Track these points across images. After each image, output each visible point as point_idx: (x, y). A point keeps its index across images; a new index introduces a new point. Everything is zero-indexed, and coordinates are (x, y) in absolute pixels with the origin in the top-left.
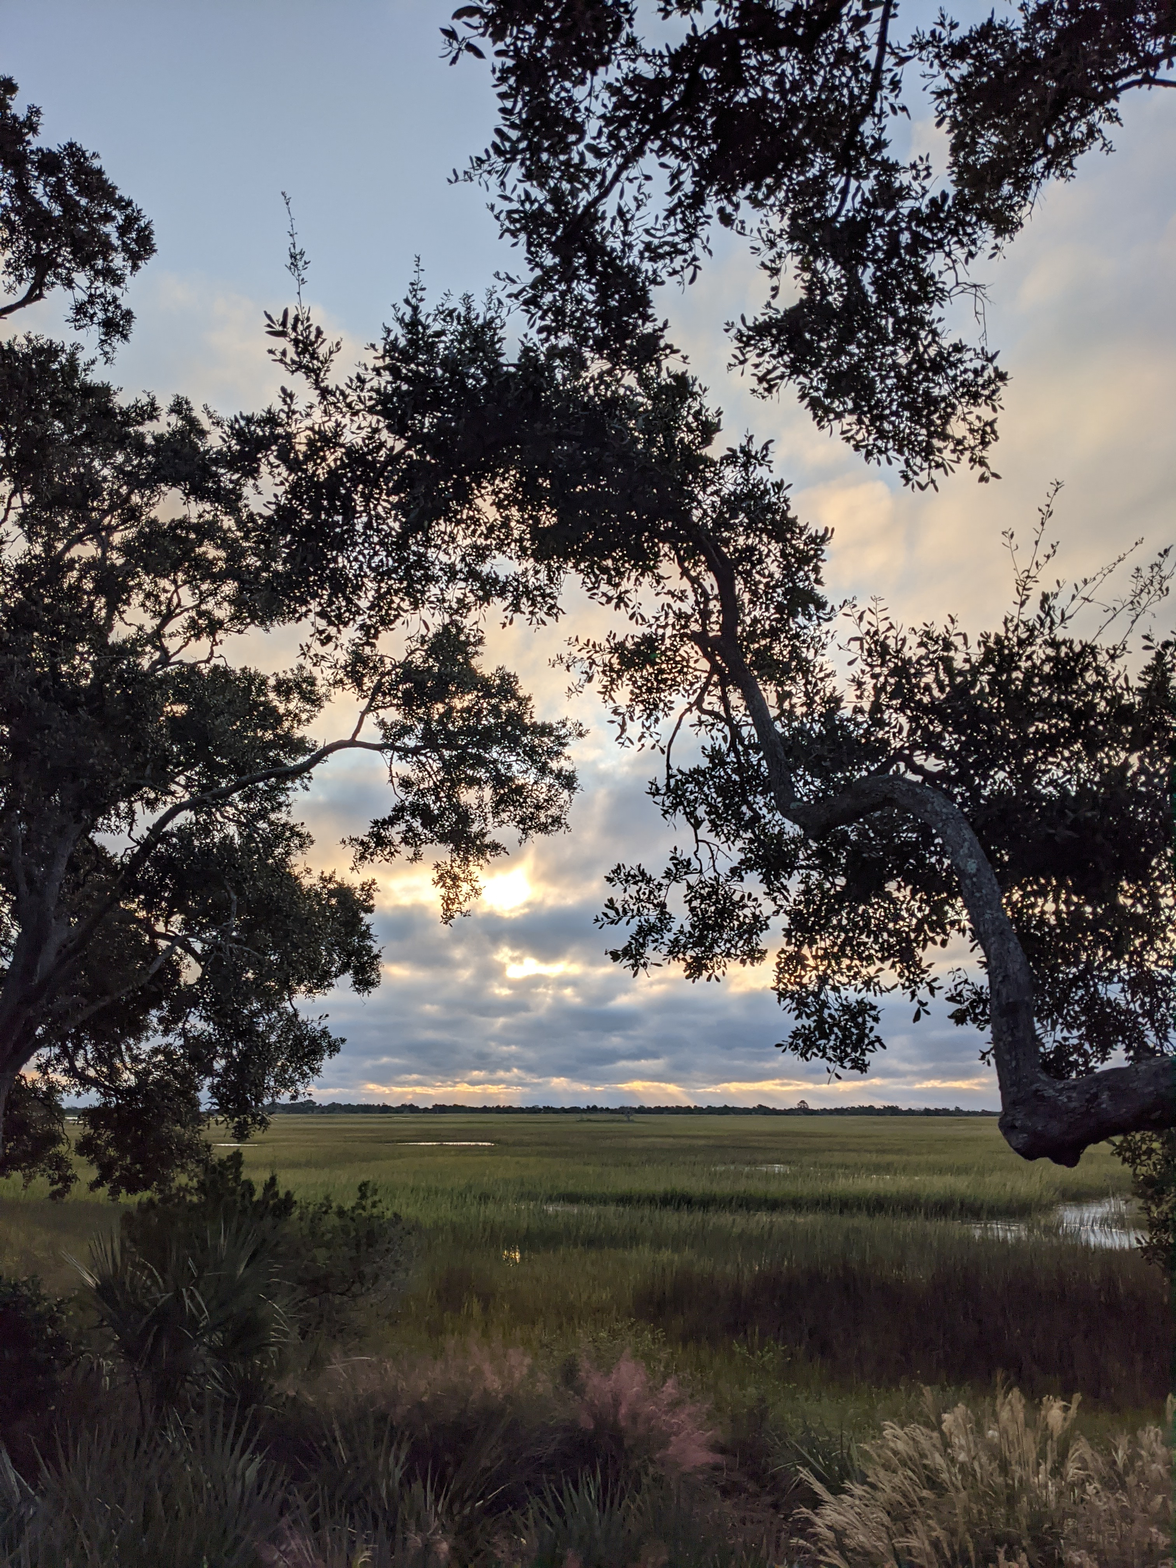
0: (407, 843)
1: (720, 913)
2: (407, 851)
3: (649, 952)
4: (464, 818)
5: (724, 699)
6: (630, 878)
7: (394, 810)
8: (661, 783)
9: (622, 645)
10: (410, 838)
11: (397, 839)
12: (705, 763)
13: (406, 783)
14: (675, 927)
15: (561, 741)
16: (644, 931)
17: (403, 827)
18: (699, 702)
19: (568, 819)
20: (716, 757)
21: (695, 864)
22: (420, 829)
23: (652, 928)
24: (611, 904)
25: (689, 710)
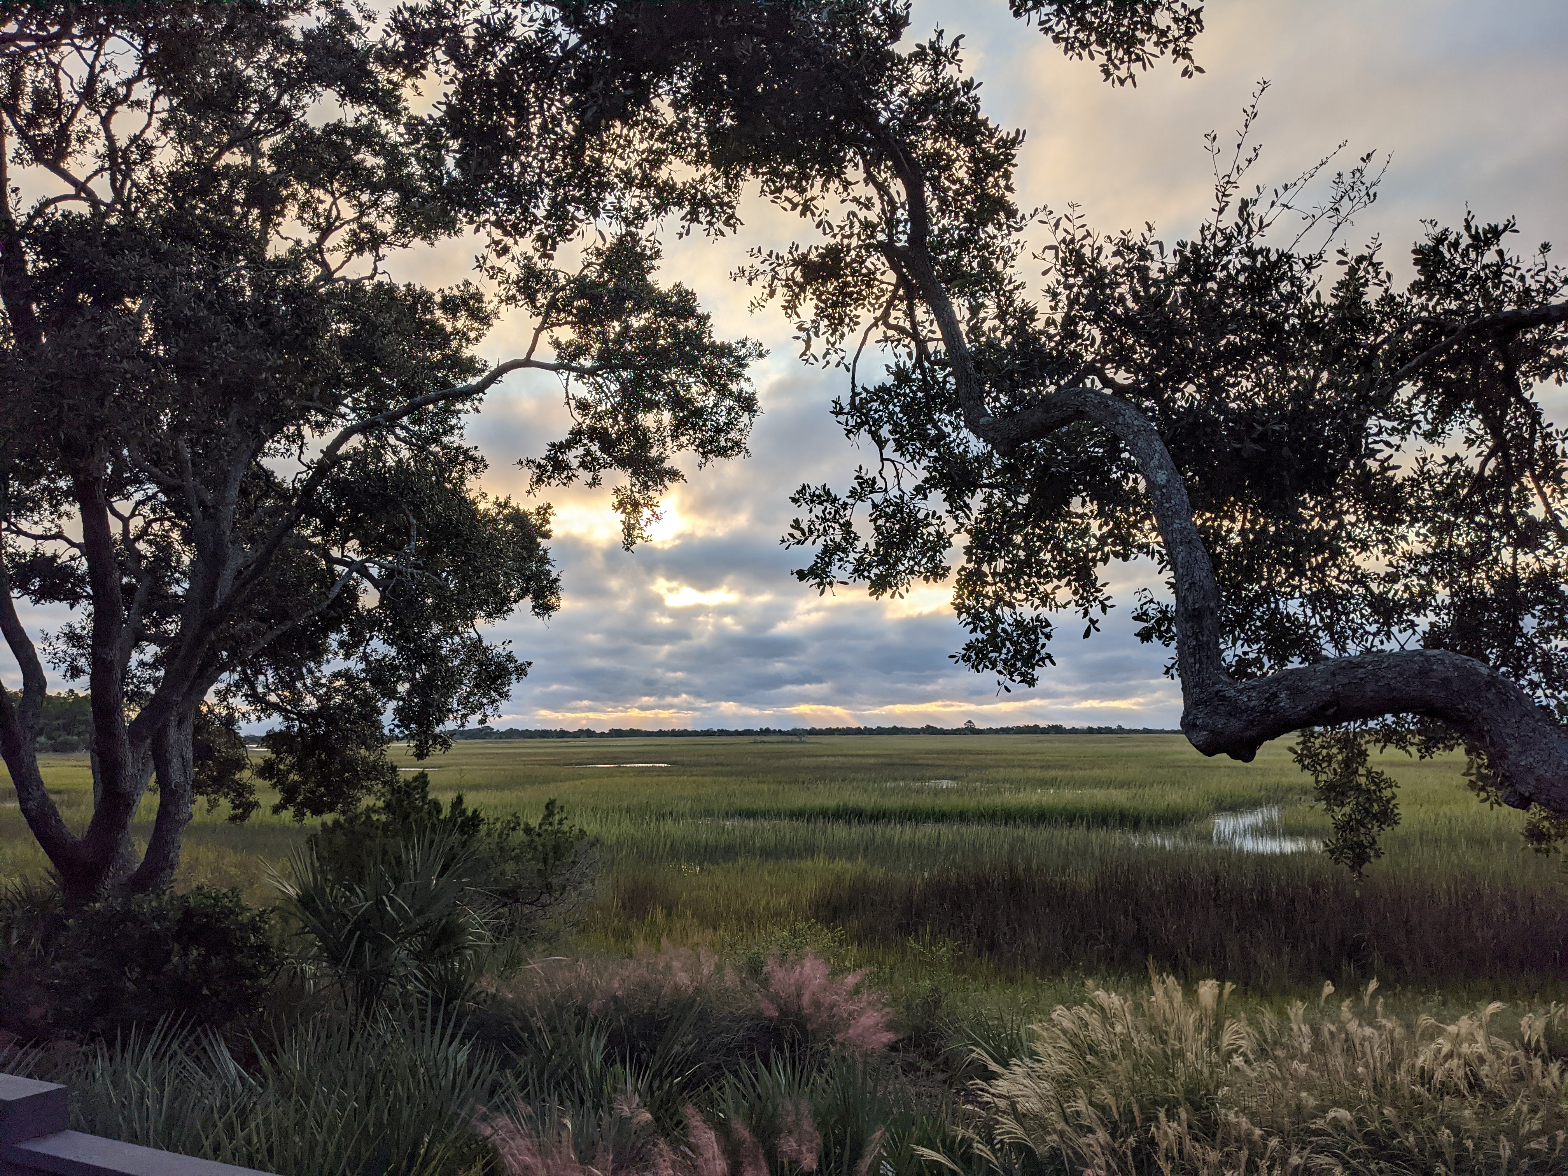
0: (586, 468)
1: (904, 531)
2: (585, 476)
3: (834, 570)
4: (643, 440)
5: (910, 313)
6: (815, 499)
7: (571, 433)
8: (845, 402)
9: (805, 256)
10: (589, 463)
11: (575, 463)
12: (890, 381)
13: (583, 406)
14: (860, 546)
15: (740, 362)
16: (829, 552)
17: (581, 451)
18: (886, 315)
19: (748, 442)
20: (902, 376)
21: (880, 483)
22: (598, 454)
23: (838, 547)
24: (796, 524)
25: (875, 325)
